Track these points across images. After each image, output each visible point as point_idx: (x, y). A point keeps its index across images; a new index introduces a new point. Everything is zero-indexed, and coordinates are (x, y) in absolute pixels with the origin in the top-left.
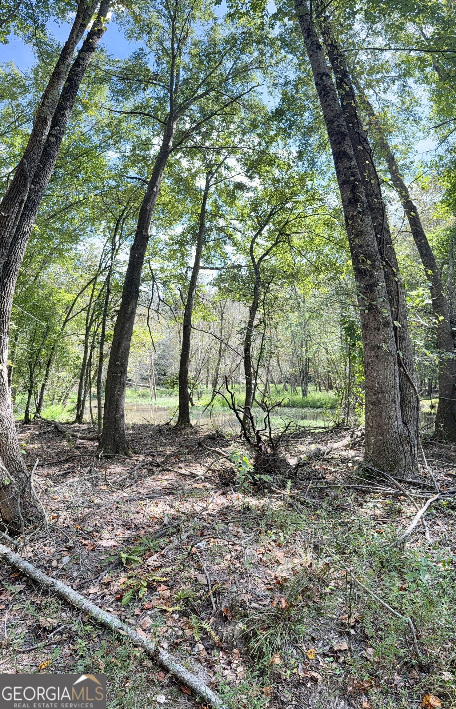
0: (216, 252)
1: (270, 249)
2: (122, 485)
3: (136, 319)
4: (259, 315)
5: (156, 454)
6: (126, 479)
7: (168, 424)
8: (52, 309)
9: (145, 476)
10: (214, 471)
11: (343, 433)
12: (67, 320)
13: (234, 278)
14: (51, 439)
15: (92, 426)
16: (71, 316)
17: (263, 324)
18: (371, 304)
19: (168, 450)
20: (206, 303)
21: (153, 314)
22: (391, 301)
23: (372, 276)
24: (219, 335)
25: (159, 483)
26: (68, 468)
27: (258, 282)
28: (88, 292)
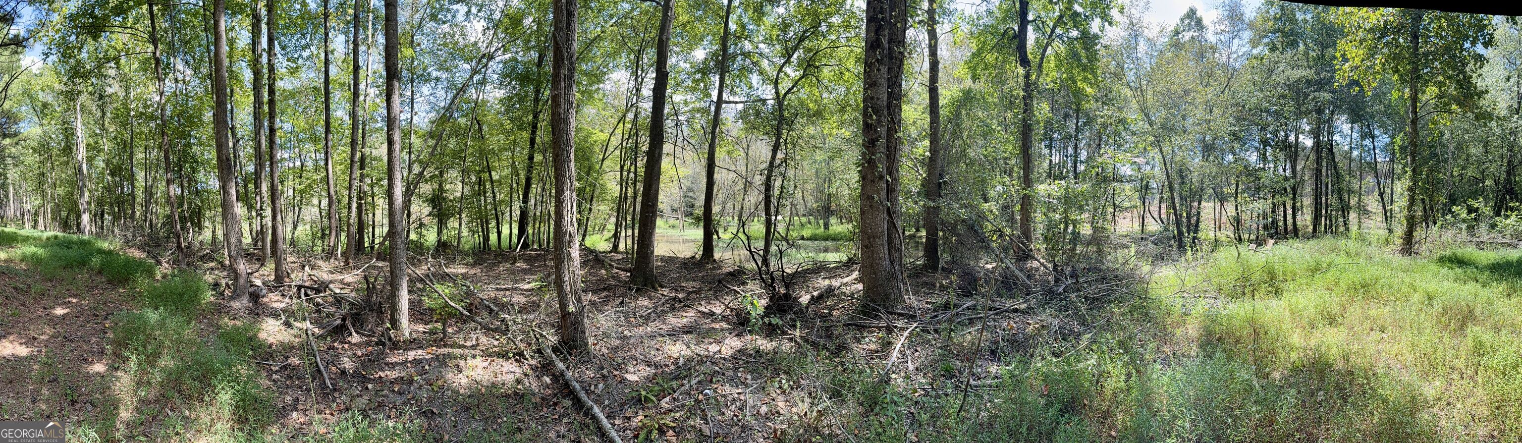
0: (740, 81)
1: (799, 80)
2: (647, 319)
3: (664, 157)
4: (780, 155)
5: (679, 289)
6: (650, 313)
7: (693, 257)
8: (590, 149)
9: (667, 312)
10: (732, 310)
11: (855, 266)
12: (603, 160)
13: (758, 114)
14: (592, 267)
15: (625, 256)
16: (607, 155)
17: (784, 164)
18: (871, 158)
19: (690, 285)
20: (730, 138)
21: (678, 150)
22: (888, 156)
23: (876, 131)
24: (744, 174)
25: (679, 320)
26: (606, 297)
27: (781, 120)
28: (619, 131)
